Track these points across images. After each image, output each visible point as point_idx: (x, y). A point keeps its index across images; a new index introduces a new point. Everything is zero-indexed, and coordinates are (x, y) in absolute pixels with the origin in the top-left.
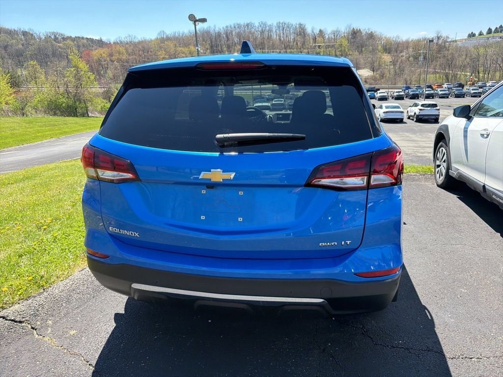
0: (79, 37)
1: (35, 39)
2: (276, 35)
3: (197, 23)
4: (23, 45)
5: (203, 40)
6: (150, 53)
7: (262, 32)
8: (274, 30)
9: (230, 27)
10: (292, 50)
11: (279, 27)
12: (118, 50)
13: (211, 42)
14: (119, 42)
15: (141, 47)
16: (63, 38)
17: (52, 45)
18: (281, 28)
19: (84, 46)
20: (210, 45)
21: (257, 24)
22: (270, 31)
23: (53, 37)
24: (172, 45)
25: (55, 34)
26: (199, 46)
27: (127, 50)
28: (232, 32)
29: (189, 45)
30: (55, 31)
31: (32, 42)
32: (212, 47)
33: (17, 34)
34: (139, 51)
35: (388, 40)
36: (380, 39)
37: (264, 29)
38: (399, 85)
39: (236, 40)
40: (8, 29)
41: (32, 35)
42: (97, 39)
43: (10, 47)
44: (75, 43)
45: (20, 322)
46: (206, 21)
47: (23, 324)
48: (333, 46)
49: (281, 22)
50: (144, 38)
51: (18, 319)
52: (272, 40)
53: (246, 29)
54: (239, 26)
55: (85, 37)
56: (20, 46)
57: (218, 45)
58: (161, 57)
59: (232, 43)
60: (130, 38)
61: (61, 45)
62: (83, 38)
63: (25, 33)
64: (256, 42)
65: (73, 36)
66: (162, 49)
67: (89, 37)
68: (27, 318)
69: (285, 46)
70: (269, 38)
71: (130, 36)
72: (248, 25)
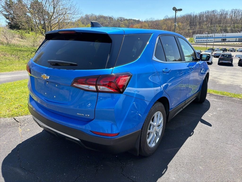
0: (130, 19)
1: (113, 20)
2: (230, 16)
3: (177, 11)
4: (108, 23)
5: (187, 20)
6: (159, 26)
7: (221, 15)
8: (229, 14)
9: (203, 12)
10: (238, 25)
11: (232, 12)
12: (145, 24)
13: (191, 20)
14: (146, 21)
15: (155, 24)
16: (124, 20)
17: (119, 23)
18: (234, 12)
19: (131, 23)
20: (190, 22)
21: (219, 11)
22: (227, 14)
23: (120, 19)
24: (170, 22)
25: (121, 18)
26: (176, 23)
27: (149, 24)
28: (203, 15)
29: (179, 22)
30: (121, 17)
31: (112, 21)
32: (190, 23)
33: (107, 18)
34: (154, 25)
37: (223, 13)
39: (205, 19)
40: (104, 16)
41: (112, 18)
42: (138, 20)
43: (104, 24)
44: (128, 22)
45: (18, 122)
46: (182, 10)
47: (18, 123)
49: (234, 9)
50: (158, 19)
51: (18, 121)
52: (226, 19)
53: (212, 13)
54: (208, 12)
55: (133, 19)
56: (107, 23)
57: (194, 22)
58: (164, 28)
59: (202, 21)
60: (152, 19)
61: (122, 23)
62: (132, 19)
63: (110, 18)
64: (216, 20)
65: (128, 19)
66: (165, 24)
67: (134, 19)
68: (21, 122)
69: (234, 22)
70: (225, 18)
71: (152, 18)
72: (213, 11)
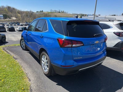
35: (18, 10)
36: (16, 10)
38: (24, 22)
48: (3, 10)
